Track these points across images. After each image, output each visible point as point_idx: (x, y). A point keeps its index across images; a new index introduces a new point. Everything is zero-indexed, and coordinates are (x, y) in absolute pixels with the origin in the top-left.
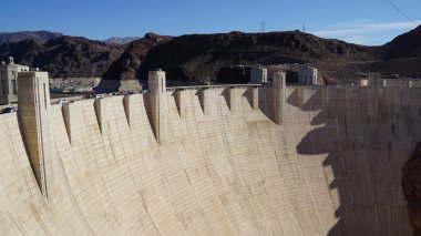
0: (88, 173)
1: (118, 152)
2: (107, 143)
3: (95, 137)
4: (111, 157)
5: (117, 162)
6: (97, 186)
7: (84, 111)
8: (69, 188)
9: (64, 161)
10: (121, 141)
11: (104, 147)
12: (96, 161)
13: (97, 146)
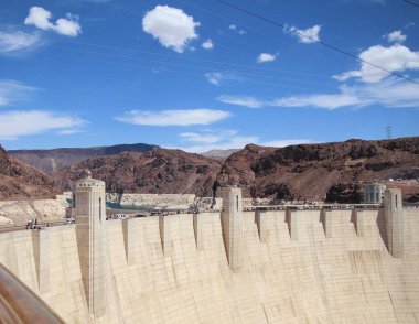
0: (143, 295)
1: (181, 275)
2: (169, 264)
3: (155, 257)
4: (172, 280)
5: (178, 287)
6: (152, 310)
7: (145, 228)
8: (119, 309)
9: (117, 278)
10: (185, 263)
11: (165, 268)
12: (154, 282)
13: (157, 267)
